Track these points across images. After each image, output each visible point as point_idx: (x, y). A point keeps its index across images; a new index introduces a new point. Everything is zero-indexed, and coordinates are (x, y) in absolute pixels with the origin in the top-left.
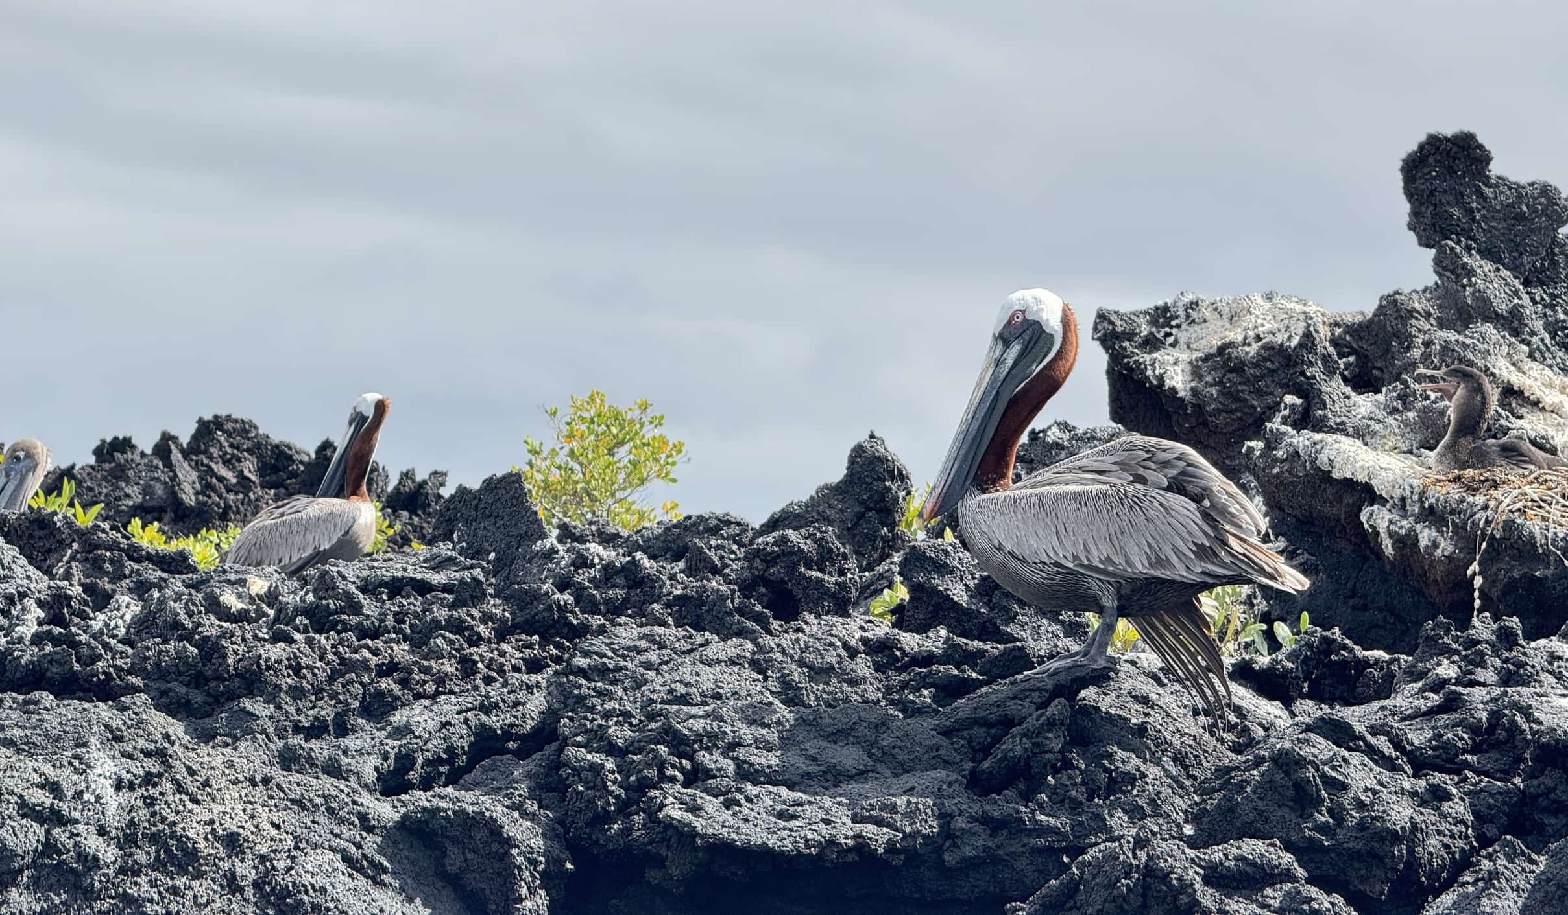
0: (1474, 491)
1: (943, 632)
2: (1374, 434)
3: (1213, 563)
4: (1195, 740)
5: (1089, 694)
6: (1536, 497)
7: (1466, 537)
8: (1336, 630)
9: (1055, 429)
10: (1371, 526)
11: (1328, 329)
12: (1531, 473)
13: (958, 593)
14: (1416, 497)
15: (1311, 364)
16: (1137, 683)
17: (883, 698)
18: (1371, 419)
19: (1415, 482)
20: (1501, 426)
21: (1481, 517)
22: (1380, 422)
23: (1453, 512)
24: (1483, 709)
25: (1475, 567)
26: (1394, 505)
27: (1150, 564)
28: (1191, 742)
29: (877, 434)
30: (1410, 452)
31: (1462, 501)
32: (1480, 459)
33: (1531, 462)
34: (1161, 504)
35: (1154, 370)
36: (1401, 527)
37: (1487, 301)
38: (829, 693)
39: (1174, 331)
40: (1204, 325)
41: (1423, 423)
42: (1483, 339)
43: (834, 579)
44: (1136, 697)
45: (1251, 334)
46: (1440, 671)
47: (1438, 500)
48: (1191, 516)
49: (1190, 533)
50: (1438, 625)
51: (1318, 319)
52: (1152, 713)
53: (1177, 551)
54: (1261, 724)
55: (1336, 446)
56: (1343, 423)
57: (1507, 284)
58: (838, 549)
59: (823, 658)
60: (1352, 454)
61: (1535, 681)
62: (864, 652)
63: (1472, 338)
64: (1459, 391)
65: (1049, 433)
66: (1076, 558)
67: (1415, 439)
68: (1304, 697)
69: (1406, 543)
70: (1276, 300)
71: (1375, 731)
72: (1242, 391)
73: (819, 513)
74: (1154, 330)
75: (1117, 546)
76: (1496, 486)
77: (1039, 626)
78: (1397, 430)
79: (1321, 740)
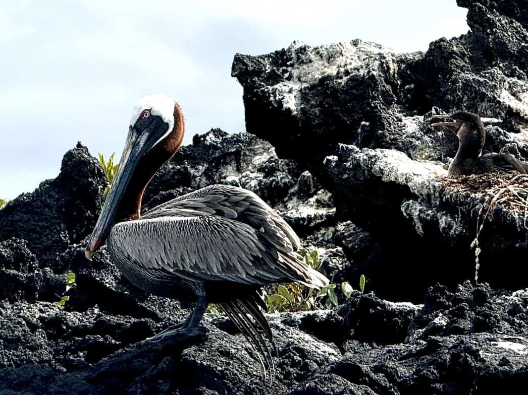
0: (475, 189)
1: (96, 311)
2: (415, 148)
3: (264, 270)
4: (260, 379)
5: (189, 351)
6: (515, 193)
7: (470, 221)
8: (372, 293)
9: (211, 135)
10: (408, 214)
11: (396, 65)
12: (514, 176)
13: (109, 281)
14: (437, 194)
15: (374, 98)
16: (223, 342)
17: (53, 358)
18: (413, 137)
19: (437, 184)
20: (501, 140)
21: (480, 207)
22: (418, 139)
23: (462, 204)
24: (448, 353)
25: (476, 241)
26: (423, 200)
27: (222, 270)
28: (257, 381)
29: (83, 144)
30: (440, 159)
31: (468, 196)
32: (482, 168)
33: (514, 169)
34: (232, 229)
35: (275, 97)
36: (428, 215)
37: (504, 45)
38: (17, 356)
39: (289, 69)
40: (310, 65)
41: (449, 139)
42: (493, 77)
43: (25, 275)
44: (221, 352)
45: (342, 70)
46: (437, 320)
47: (451, 196)
48: (251, 237)
49: (249, 249)
50: (437, 289)
51: (389, 58)
52: (231, 362)
53: (240, 260)
54: (316, 361)
55: (385, 159)
56: (395, 139)
57: (518, 32)
58: (28, 255)
59: (13, 332)
60: (395, 165)
61: (497, 327)
62: (42, 328)
63: (485, 77)
64: (462, 128)
65: (207, 138)
66: (175, 265)
67: (442, 150)
68: (352, 338)
69: (431, 225)
70: (360, 46)
71: (376, 370)
72: (337, 111)
73: (42, 201)
74: (275, 68)
75: (202, 257)
76: (490, 186)
77: (164, 302)
78: (430, 145)
79: (340, 378)
